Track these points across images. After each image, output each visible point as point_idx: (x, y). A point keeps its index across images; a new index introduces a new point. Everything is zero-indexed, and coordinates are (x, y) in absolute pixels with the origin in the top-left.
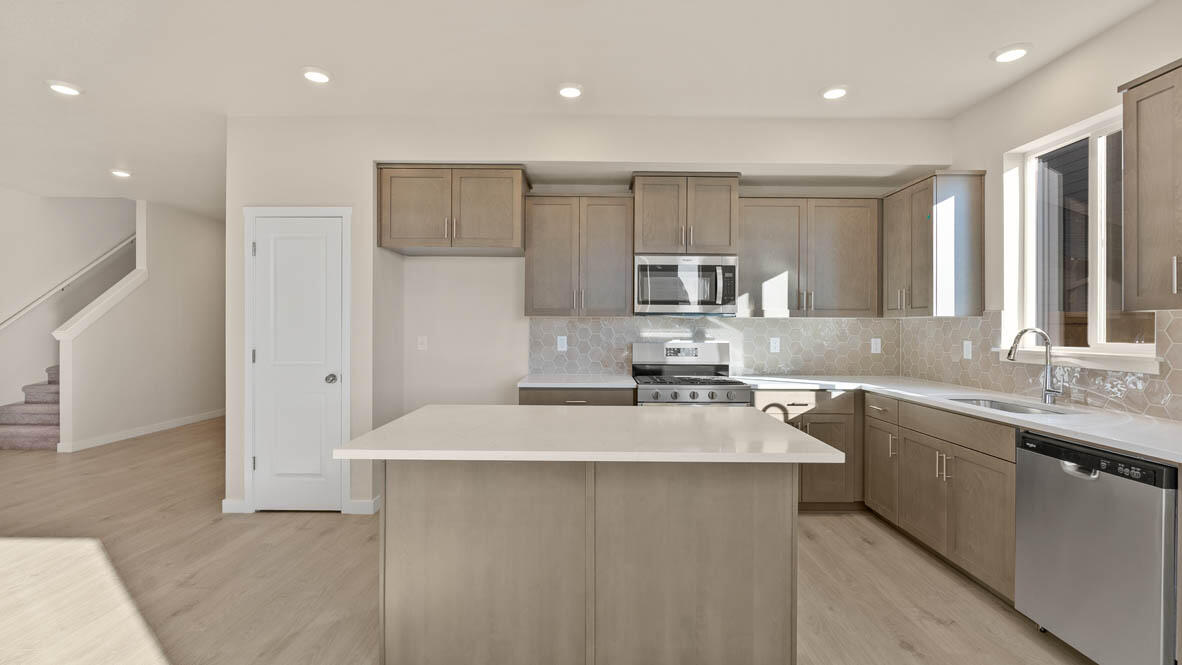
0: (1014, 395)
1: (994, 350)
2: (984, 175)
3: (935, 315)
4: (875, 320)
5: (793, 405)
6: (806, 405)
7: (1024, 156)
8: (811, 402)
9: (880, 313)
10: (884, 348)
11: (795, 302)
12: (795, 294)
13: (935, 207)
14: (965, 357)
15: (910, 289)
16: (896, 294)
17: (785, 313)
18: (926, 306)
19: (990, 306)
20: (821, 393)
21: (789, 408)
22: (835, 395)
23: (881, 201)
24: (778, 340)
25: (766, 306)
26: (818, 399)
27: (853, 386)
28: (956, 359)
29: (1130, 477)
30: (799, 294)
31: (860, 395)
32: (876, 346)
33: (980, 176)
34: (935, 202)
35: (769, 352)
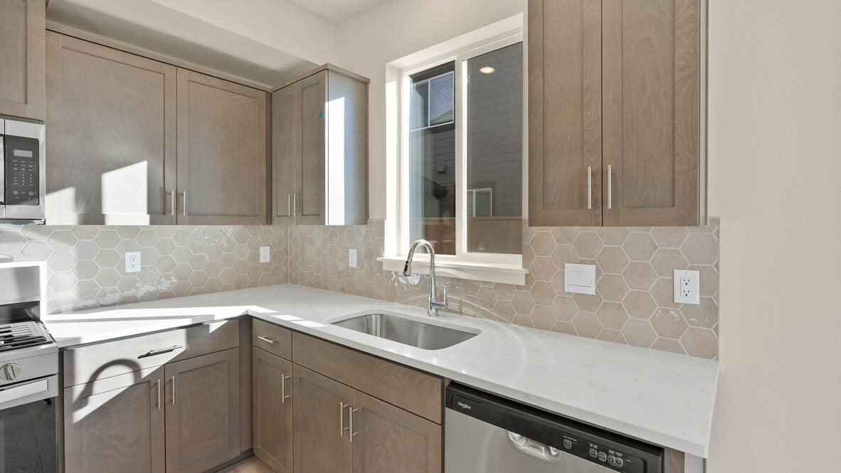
0: (396, 304)
1: (379, 259)
2: (368, 83)
3: (327, 224)
4: (263, 228)
5: (148, 355)
6: (171, 350)
7: (400, 72)
8: (179, 343)
9: (269, 221)
10: (273, 256)
11: (158, 206)
12: (158, 193)
13: (326, 104)
14: (351, 265)
15: (301, 195)
16: (285, 201)
17: (143, 219)
18: (319, 213)
19: (374, 215)
20: (195, 329)
21: (142, 362)
22: (213, 327)
23: (270, 95)
24: (138, 254)
25: (108, 209)
26: (189, 338)
27: (237, 311)
28: (341, 267)
29: (606, 464)
30: (165, 194)
31: (247, 320)
32: (265, 255)
33: (365, 83)
34: (327, 99)
35: (123, 271)
